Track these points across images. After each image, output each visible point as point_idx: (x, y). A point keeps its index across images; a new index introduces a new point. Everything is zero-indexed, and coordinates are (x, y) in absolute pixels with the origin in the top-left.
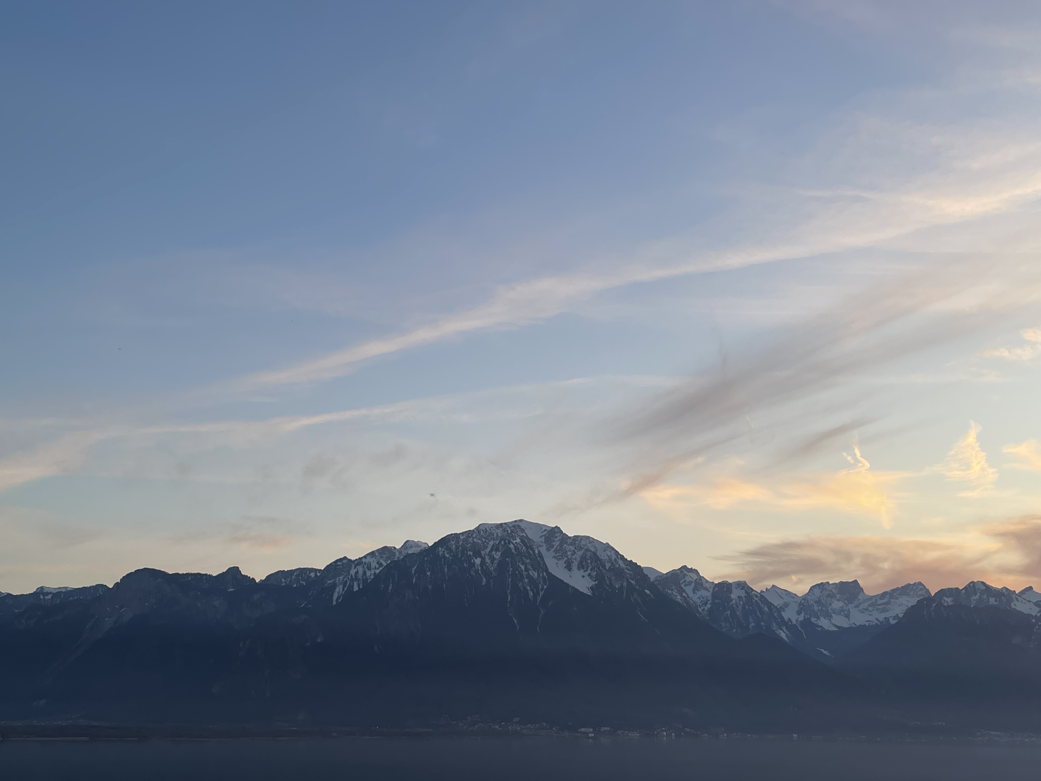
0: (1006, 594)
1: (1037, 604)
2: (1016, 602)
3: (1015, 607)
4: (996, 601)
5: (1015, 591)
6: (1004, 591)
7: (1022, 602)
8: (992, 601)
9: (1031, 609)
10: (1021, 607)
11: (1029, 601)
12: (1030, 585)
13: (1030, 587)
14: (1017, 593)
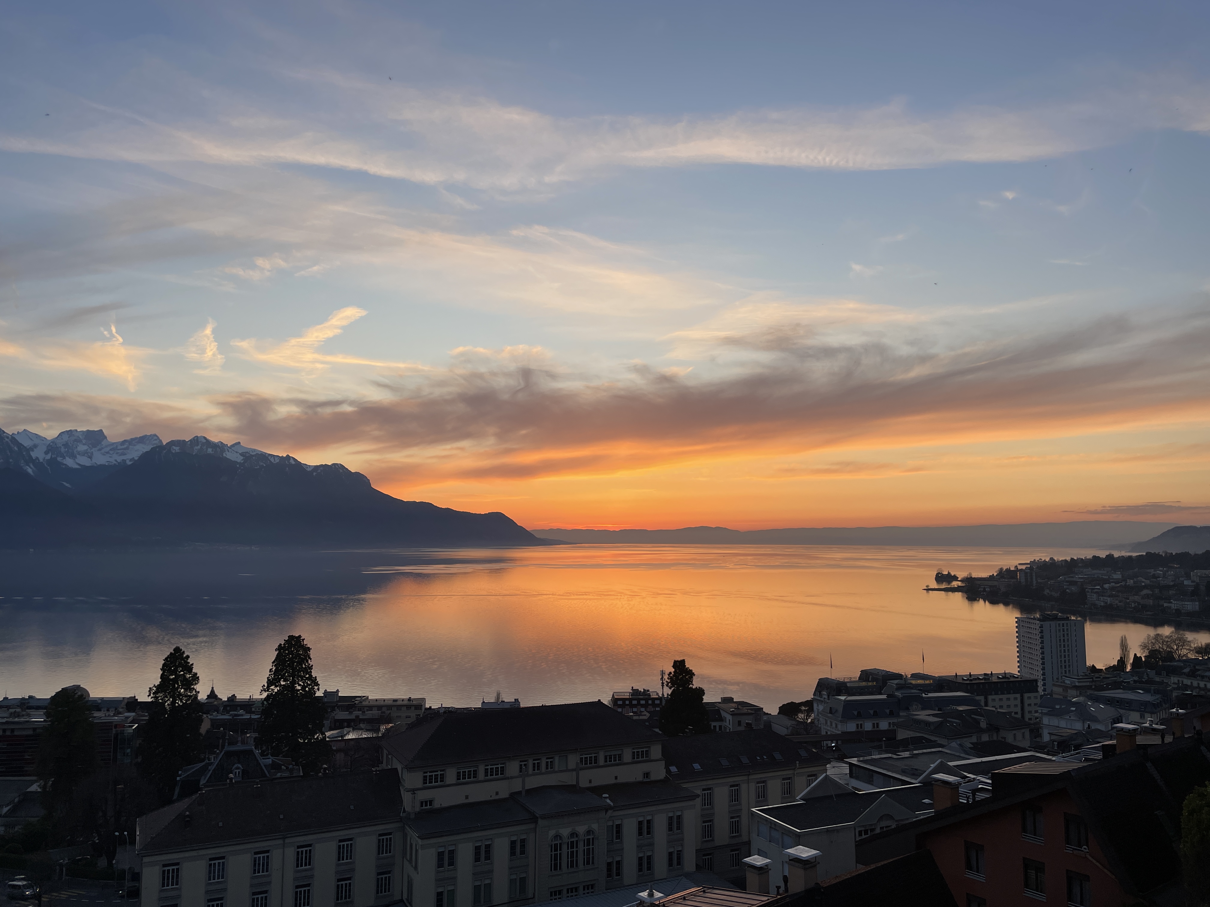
0: (220, 446)
1: (242, 454)
2: (227, 453)
3: (226, 456)
4: (212, 451)
5: (227, 445)
6: (220, 444)
7: (231, 452)
8: (210, 451)
9: (237, 457)
10: (229, 455)
11: (237, 452)
12: (239, 441)
13: (238, 442)
14: (228, 446)
